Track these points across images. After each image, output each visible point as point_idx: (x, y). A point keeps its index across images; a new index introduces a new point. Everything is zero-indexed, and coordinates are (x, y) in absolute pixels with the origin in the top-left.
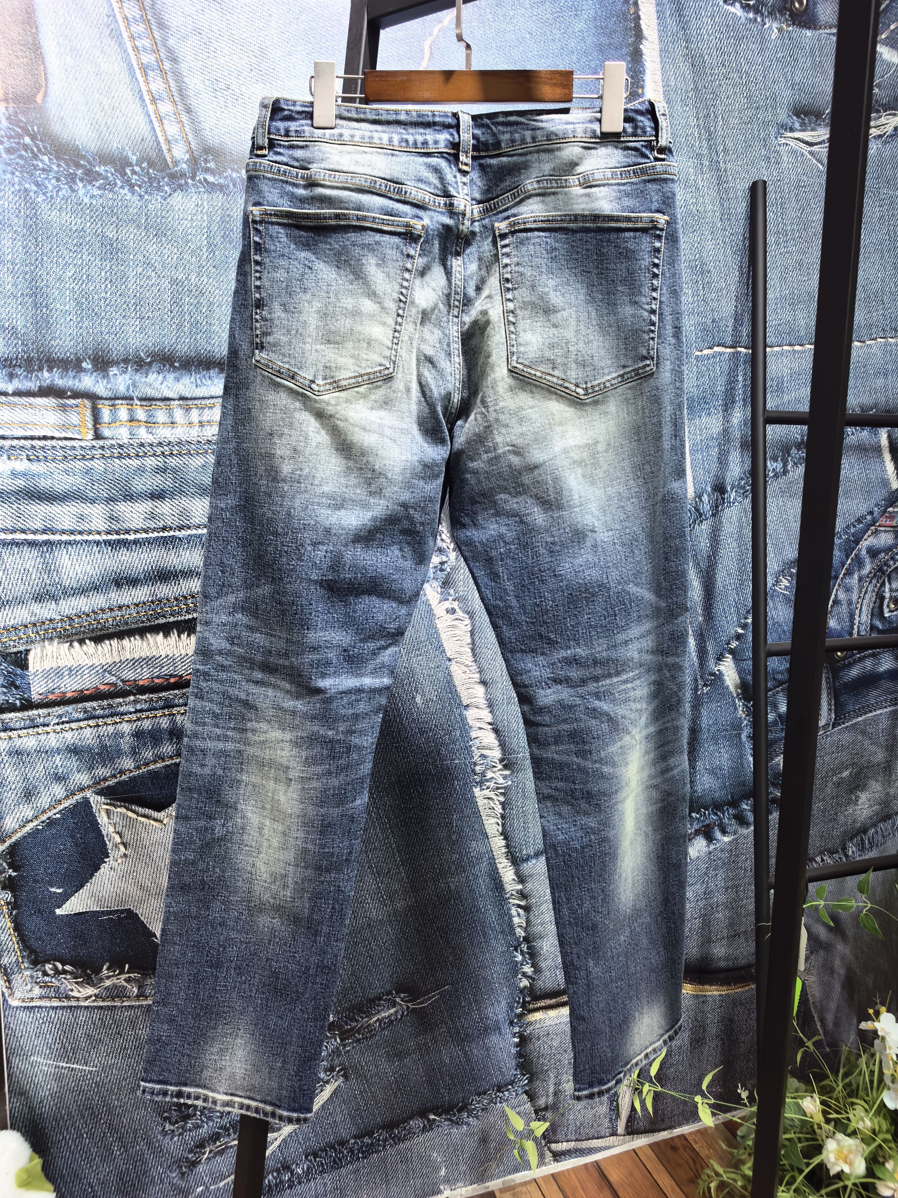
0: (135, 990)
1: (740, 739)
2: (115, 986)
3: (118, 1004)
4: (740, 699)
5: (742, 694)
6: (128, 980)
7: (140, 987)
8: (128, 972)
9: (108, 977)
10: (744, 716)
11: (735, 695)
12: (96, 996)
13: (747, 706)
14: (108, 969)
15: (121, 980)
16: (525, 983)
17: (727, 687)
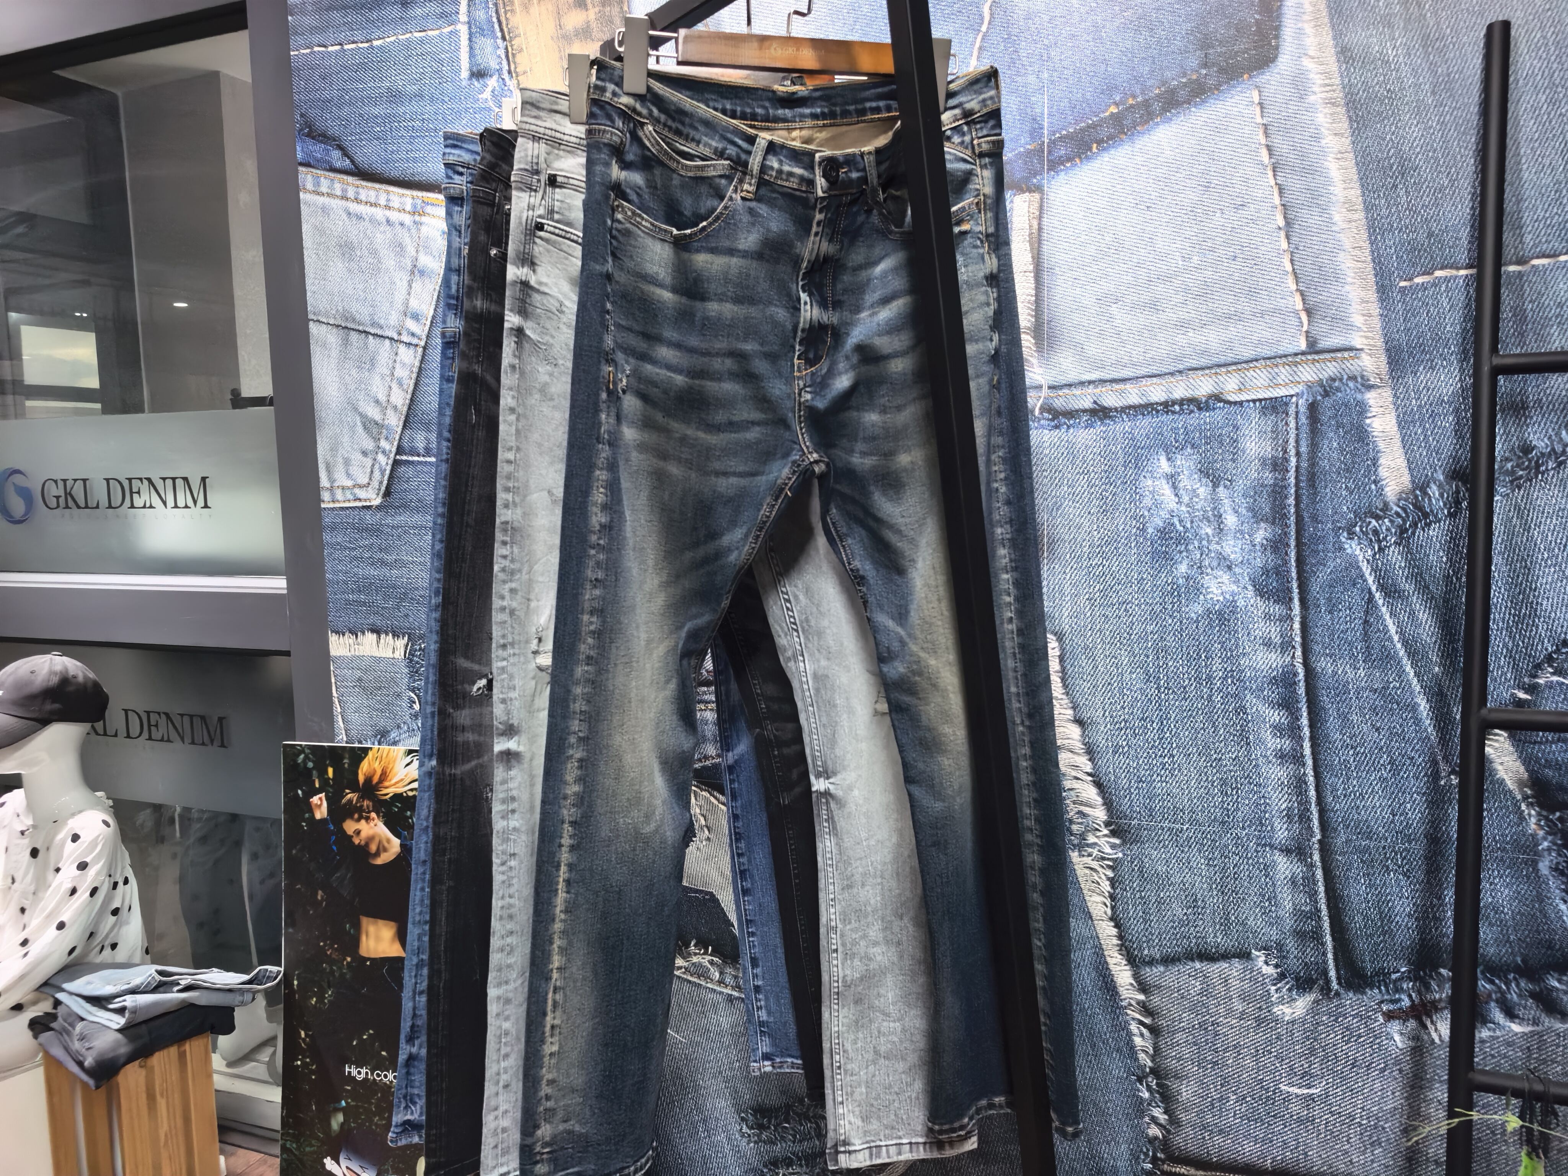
0: (717, 974)
1: (1536, 870)
2: (700, 965)
3: (703, 983)
4: (1530, 805)
5: (1533, 797)
6: (712, 963)
7: (721, 973)
8: (711, 955)
9: (696, 954)
10: (1541, 833)
11: (1519, 797)
12: (686, 969)
13: (1547, 819)
14: (695, 946)
15: (705, 960)
16: (1154, 1131)
17: (1502, 782)
